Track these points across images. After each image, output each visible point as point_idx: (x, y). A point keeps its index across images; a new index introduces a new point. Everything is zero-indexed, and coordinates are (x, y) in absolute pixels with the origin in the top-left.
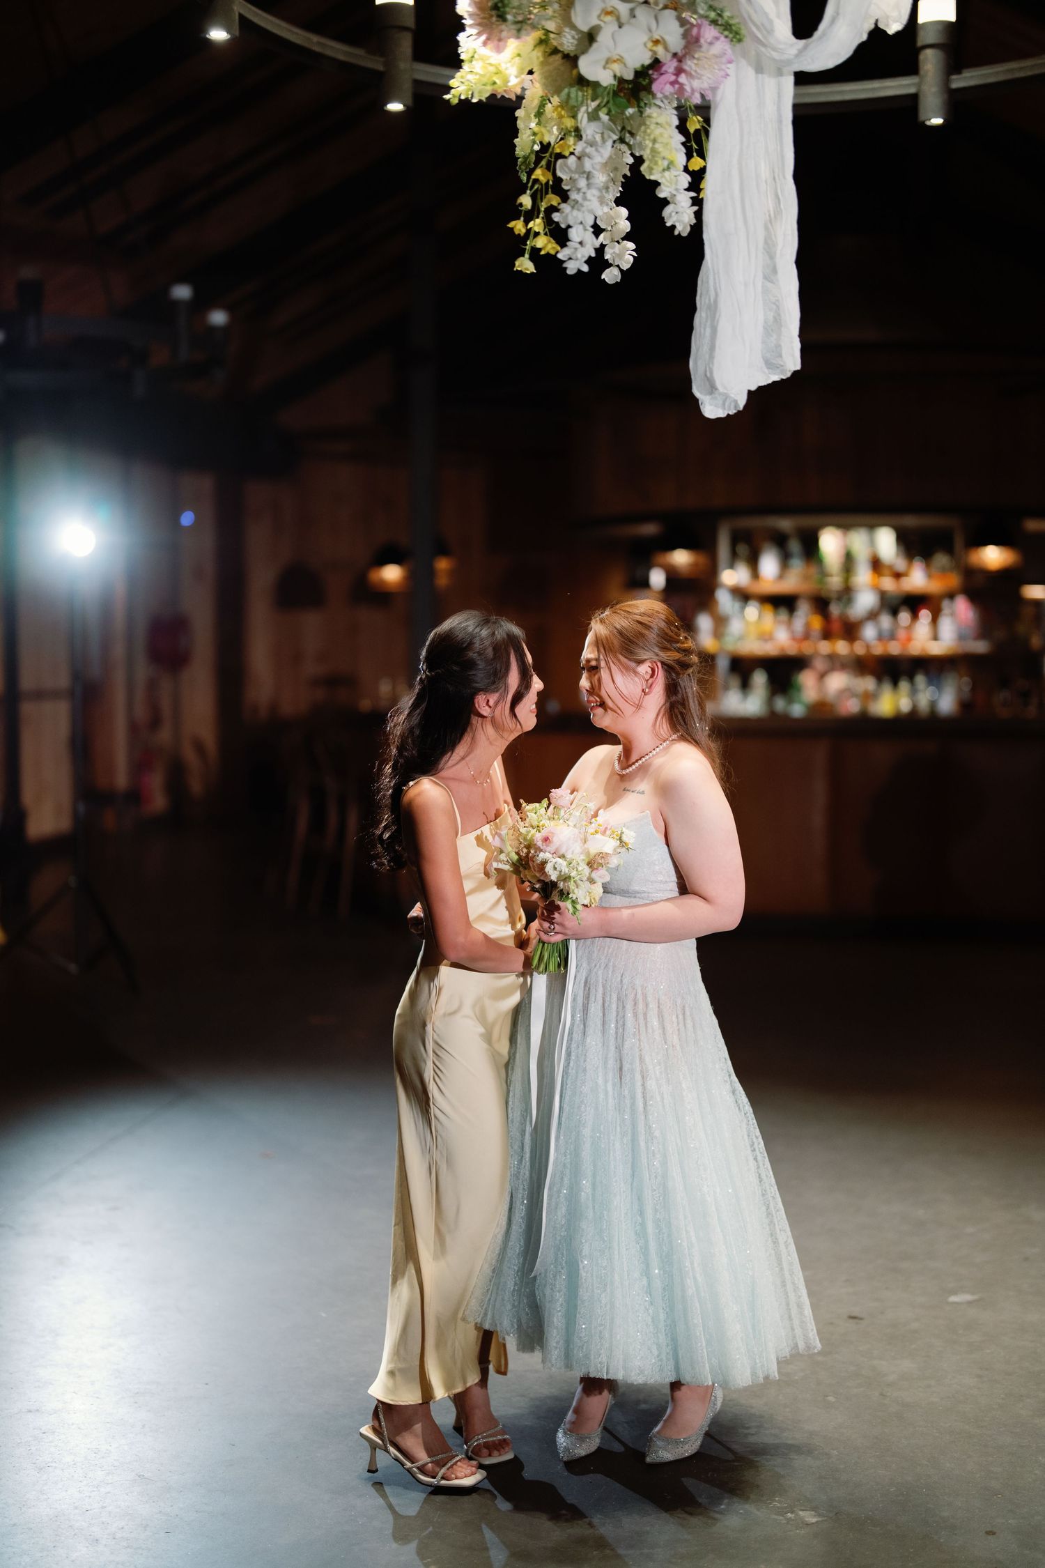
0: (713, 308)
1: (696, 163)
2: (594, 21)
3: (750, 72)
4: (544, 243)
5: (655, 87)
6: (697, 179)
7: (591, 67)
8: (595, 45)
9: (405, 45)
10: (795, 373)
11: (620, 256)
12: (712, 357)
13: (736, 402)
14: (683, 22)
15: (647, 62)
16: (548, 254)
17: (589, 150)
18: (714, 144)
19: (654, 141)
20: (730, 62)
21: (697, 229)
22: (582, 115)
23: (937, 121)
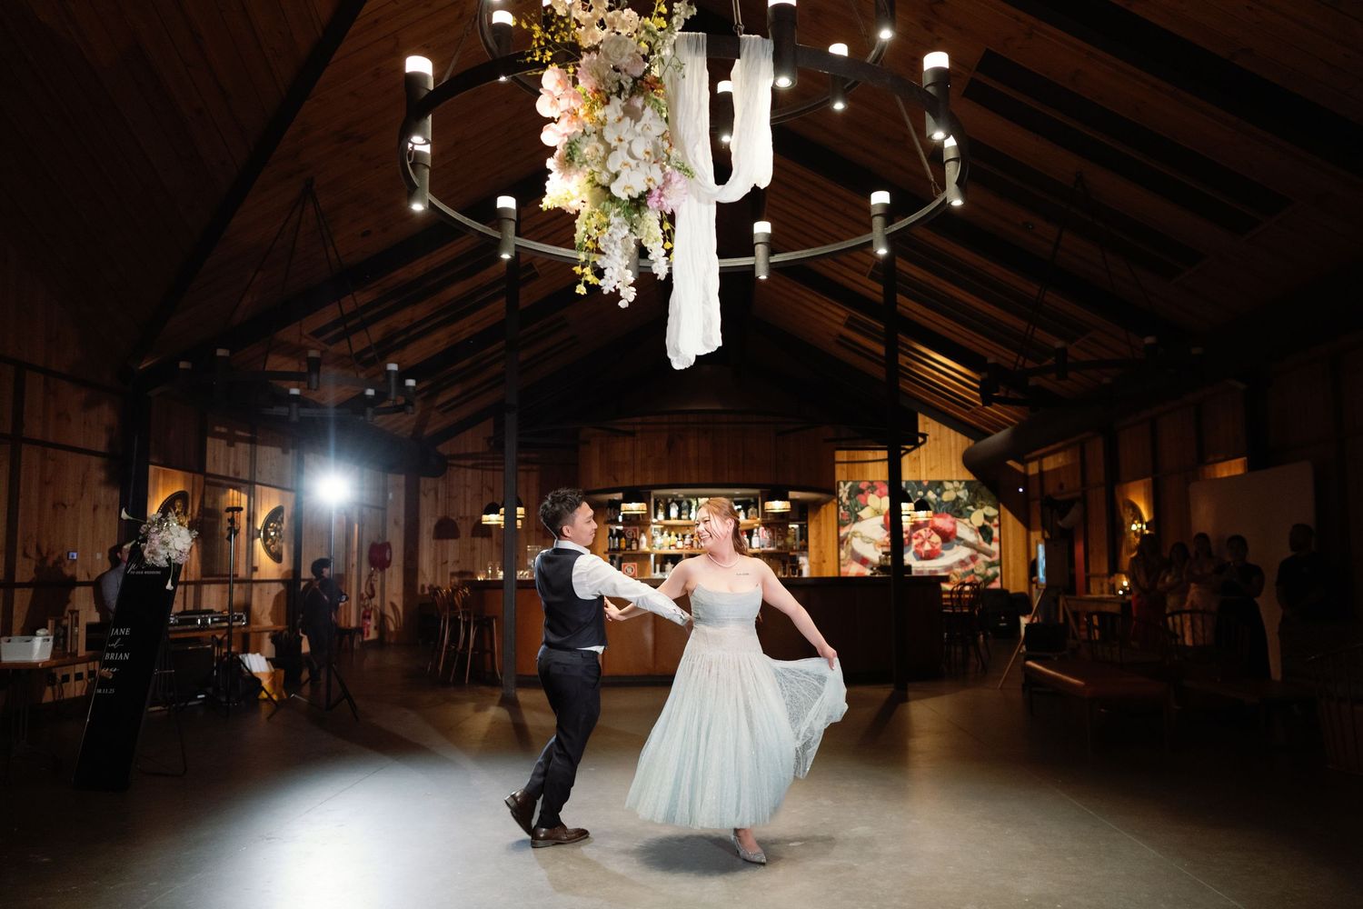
0: (678, 313)
1: (668, 245)
2: (619, 169)
3: (695, 201)
4: (591, 279)
5: (648, 203)
6: (669, 253)
7: (617, 190)
8: (619, 179)
9: (511, 227)
10: (719, 348)
11: (628, 294)
12: (677, 337)
13: (690, 360)
14: (663, 171)
15: (645, 190)
16: (593, 284)
17: (615, 230)
18: (678, 237)
19: (649, 228)
20: (686, 194)
21: (669, 276)
22: (611, 216)
23: (763, 277)
